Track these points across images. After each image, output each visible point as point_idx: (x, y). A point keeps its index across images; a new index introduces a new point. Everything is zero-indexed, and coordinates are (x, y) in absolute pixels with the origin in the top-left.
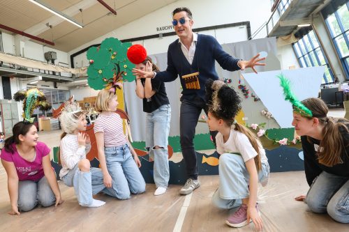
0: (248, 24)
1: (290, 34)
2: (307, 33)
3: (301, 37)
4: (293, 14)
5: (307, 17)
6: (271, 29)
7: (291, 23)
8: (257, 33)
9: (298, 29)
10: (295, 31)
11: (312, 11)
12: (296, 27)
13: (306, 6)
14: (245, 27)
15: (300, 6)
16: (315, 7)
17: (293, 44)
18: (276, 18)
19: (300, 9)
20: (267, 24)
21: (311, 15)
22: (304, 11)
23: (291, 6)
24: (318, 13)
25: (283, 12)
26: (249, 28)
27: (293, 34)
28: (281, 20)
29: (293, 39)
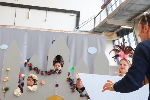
0: (78, 14)
1: (113, 31)
2: (127, 34)
3: (122, 36)
4: (119, 15)
5: (130, 20)
6: (97, 23)
7: (116, 23)
8: (85, 23)
9: (121, 29)
10: (118, 30)
11: (135, 17)
12: (119, 27)
13: (131, 11)
14: (75, 15)
15: (127, 10)
16: (138, 14)
17: (114, 41)
18: (104, 16)
19: (126, 13)
20: (95, 18)
21: (133, 20)
22: (129, 15)
23: (119, 9)
24: (139, 20)
25: (110, 12)
26: (78, 17)
27: (115, 32)
28: (109, 17)
29: (115, 36)
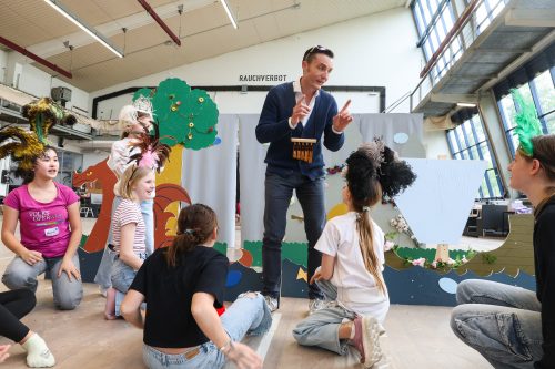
0: (382, 91)
1: (444, 115)
2: (470, 117)
3: (461, 122)
4: (451, 86)
5: (471, 93)
6: (416, 104)
7: (447, 99)
9: (457, 109)
10: (453, 112)
11: (479, 86)
12: (454, 106)
13: (471, 76)
14: (378, 94)
15: (464, 76)
16: (485, 81)
17: (447, 131)
18: (426, 89)
19: (463, 80)
20: (411, 95)
21: (477, 92)
22: (468, 83)
23: (450, 73)
24: (488, 90)
25: (438, 80)
26: (383, 97)
27: (448, 116)
28: (433, 91)
29: (448, 124)
